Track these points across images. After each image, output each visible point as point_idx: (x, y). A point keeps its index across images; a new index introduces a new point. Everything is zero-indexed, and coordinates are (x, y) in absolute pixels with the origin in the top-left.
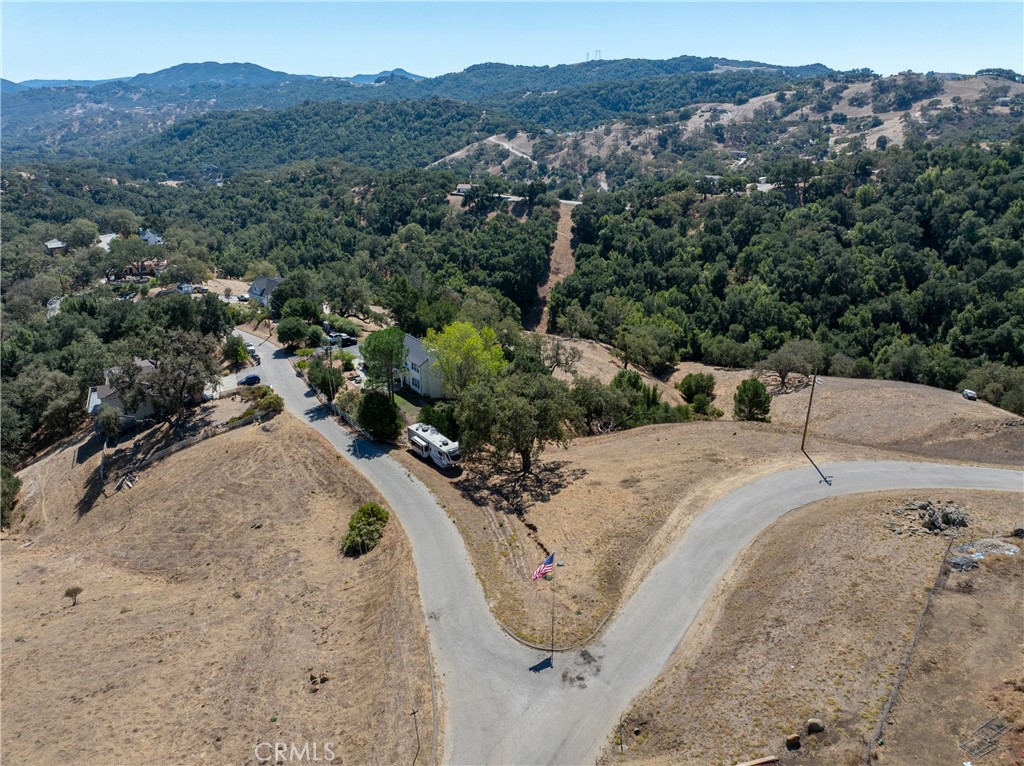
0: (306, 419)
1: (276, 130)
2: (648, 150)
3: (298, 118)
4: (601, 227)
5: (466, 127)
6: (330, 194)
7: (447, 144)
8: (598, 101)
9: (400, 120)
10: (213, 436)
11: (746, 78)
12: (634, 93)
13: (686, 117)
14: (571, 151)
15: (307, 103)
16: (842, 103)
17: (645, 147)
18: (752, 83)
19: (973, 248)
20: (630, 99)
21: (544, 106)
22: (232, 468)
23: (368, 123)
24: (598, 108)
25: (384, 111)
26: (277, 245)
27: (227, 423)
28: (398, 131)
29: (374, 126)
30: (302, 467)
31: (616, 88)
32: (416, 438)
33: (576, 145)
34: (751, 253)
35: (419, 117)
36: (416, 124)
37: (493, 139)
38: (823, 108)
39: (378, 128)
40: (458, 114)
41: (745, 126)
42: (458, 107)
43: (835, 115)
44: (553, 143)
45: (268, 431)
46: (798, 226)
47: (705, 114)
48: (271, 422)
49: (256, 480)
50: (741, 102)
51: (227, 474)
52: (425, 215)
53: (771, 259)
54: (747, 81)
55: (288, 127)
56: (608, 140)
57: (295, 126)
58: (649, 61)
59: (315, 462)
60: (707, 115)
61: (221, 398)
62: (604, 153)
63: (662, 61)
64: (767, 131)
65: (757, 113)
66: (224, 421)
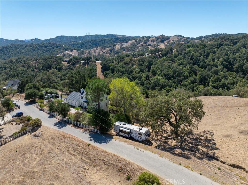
0: (56, 128)
1: (3, 51)
2: (108, 53)
3: (9, 48)
4: (110, 67)
5: (59, 49)
6: (25, 63)
7: (54, 53)
8: (92, 43)
9: (40, 48)
10: (5, 144)
11: (125, 38)
12: (100, 41)
13: (115, 45)
14: (88, 54)
15: (12, 44)
16: (149, 42)
17: (107, 52)
18: (127, 39)
19: (206, 64)
20: (99, 43)
21: (78, 45)
22: (23, 161)
23: (31, 49)
24: (92, 45)
25: (35, 46)
26: (8, 79)
27: (12, 136)
28: (40, 51)
29: (33, 50)
30: (68, 154)
31: (95, 40)
32: (121, 128)
33: (89, 53)
34: (154, 69)
35: (46, 47)
36: (45, 49)
37: (67, 52)
38: (145, 43)
39: (34, 50)
40: (56, 46)
41: (129, 47)
42: (56, 44)
43: (149, 44)
44: (83, 52)
45: (38, 136)
46: (163, 62)
47: (119, 45)
48: (38, 132)
49: (43, 166)
50: (127, 42)
51: (21, 165)
52: (57, 67)
53: (160, 70)
54: (126, 38)
55: (6, 50)
56: (97, 51)
57: (9, 50)
58: (101, 35)
59: (75, 150)
60: (120, 45)
61: (5, 124)
62: (97, 54)
63: (104, 35)
64: (134, 48)
65: (131, 44)
66: (10, 135)
